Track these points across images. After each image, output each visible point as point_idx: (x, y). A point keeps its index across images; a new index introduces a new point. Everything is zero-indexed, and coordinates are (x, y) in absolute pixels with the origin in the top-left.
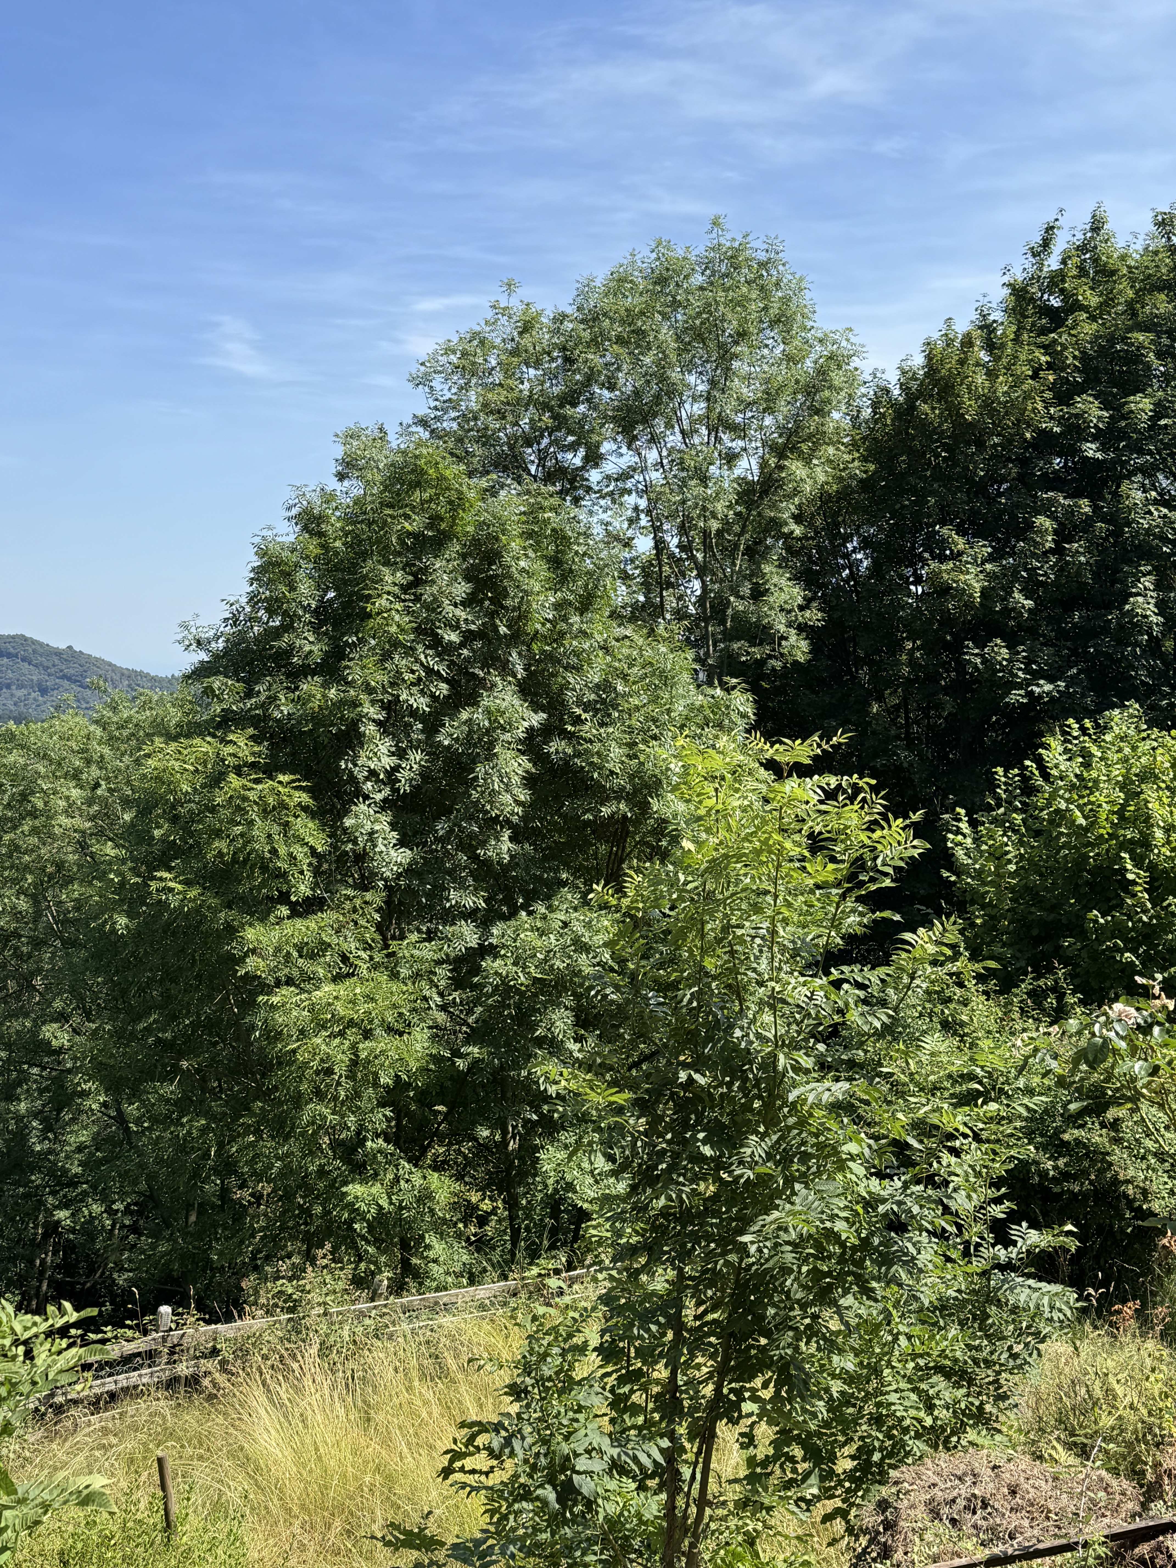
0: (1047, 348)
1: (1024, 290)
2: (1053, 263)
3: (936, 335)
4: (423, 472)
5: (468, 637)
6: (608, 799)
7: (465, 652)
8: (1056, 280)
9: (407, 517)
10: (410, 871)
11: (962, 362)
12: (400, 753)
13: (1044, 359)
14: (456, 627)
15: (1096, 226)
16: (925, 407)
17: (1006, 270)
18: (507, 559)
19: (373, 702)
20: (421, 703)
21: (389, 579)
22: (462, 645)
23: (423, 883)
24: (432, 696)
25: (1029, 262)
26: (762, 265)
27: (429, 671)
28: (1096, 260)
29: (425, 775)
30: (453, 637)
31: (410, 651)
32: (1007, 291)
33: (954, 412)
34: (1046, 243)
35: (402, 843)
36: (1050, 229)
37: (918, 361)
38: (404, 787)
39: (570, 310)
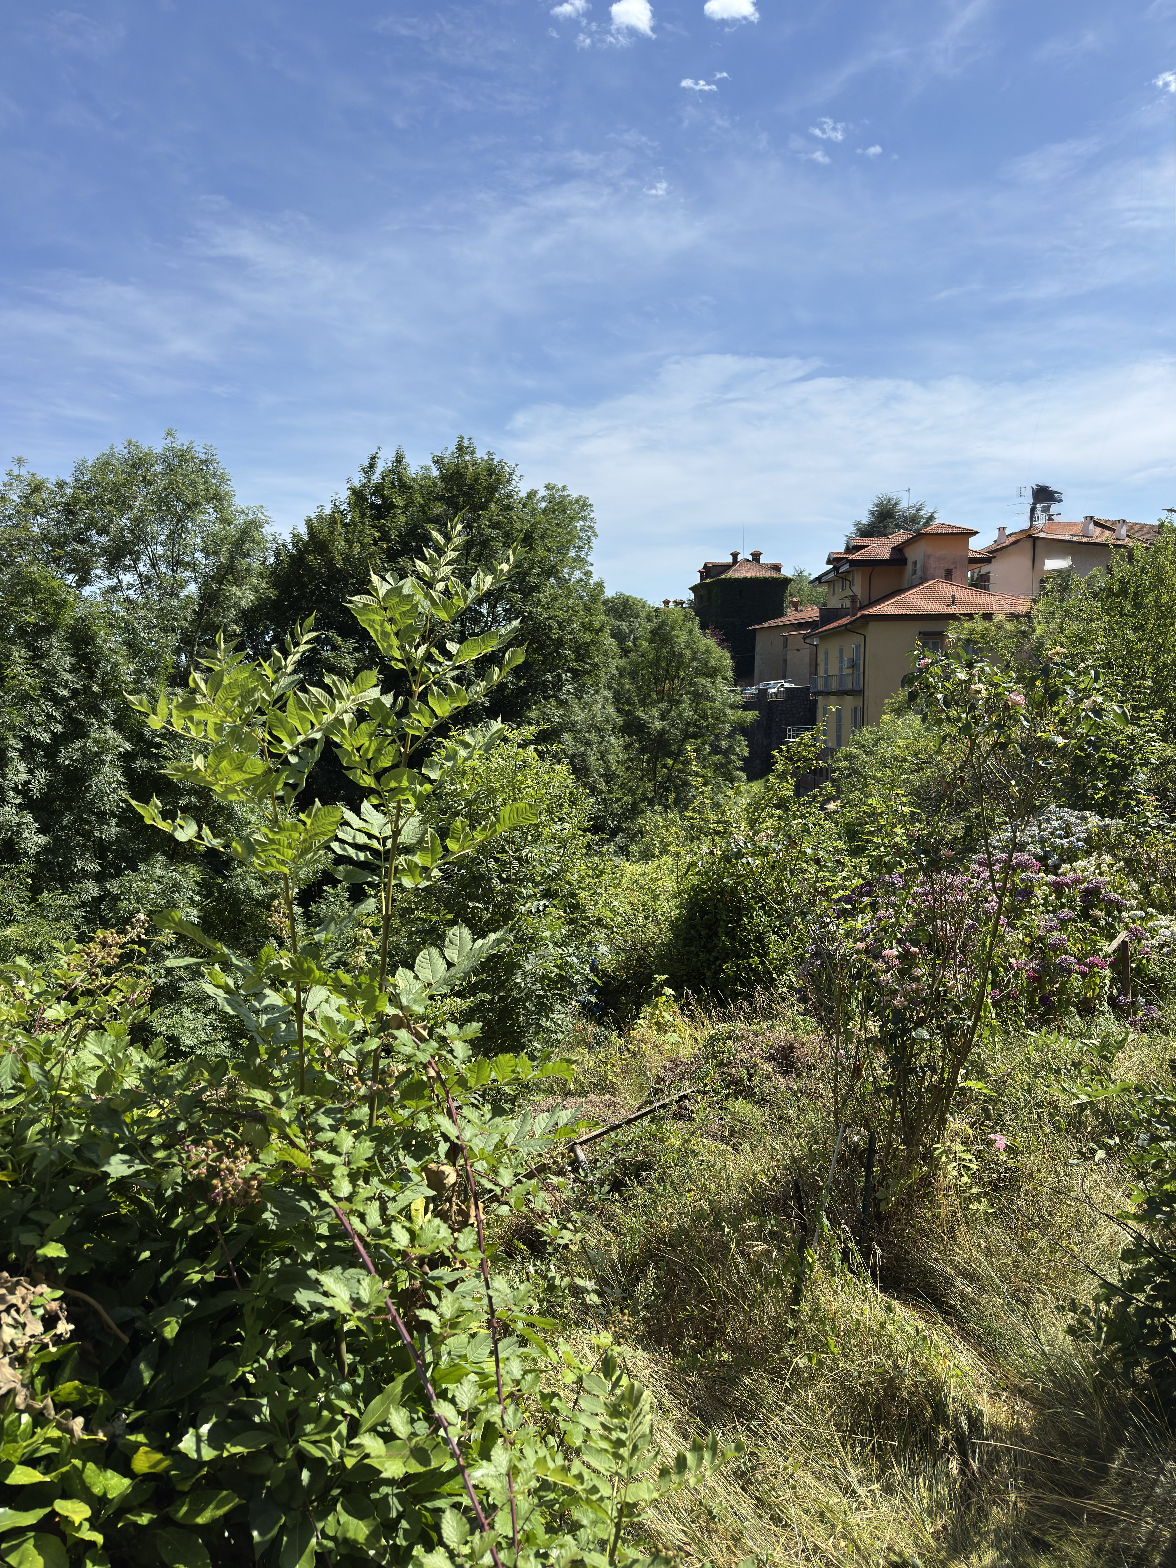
0: (379, 529)
1: (361, 492)
2: (376, 478)
3: (313, 516)
4: (36, 583)
5: (75, 693)
6: (182, 795)
7: (72, 703)
8: (378, 489)
9: (27, 613)
10: (46, 849)
11: (332, 532)
12: (31, 772)
13: (377, 534)
14: (66, 686)
15: (399, 459)
16: (311, 557)
17: (349, 480)
18: (99, 641)
19: (15, 736)
20: (46, 737)
21: (16, 654)
22: (71, 698)
23: (56, 856)
24: (52, 732)
25: (362, 476)
26: (203, 462)
27: (50, 716)
28: (400, 480)
29: (50, 785)
30: (65, 693)
31: (36, 702)
32: (349, 493)
33: (330, 563)
34: (372, 466)
35: (40, 831)
36: (373, 458)
37: (303, 531)
38: (36, 794)
39: (70, 480)
